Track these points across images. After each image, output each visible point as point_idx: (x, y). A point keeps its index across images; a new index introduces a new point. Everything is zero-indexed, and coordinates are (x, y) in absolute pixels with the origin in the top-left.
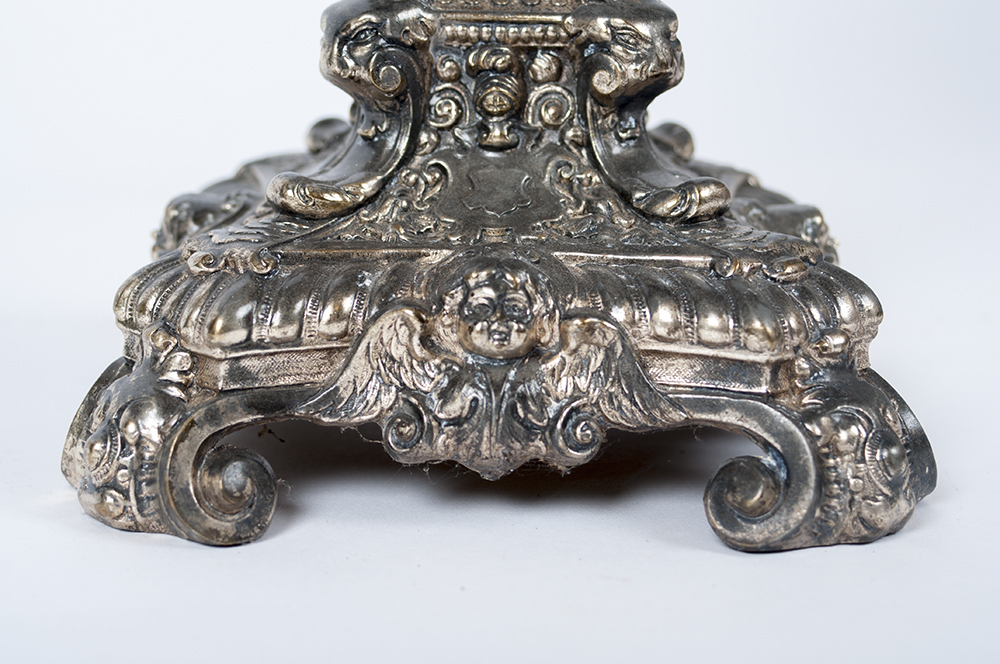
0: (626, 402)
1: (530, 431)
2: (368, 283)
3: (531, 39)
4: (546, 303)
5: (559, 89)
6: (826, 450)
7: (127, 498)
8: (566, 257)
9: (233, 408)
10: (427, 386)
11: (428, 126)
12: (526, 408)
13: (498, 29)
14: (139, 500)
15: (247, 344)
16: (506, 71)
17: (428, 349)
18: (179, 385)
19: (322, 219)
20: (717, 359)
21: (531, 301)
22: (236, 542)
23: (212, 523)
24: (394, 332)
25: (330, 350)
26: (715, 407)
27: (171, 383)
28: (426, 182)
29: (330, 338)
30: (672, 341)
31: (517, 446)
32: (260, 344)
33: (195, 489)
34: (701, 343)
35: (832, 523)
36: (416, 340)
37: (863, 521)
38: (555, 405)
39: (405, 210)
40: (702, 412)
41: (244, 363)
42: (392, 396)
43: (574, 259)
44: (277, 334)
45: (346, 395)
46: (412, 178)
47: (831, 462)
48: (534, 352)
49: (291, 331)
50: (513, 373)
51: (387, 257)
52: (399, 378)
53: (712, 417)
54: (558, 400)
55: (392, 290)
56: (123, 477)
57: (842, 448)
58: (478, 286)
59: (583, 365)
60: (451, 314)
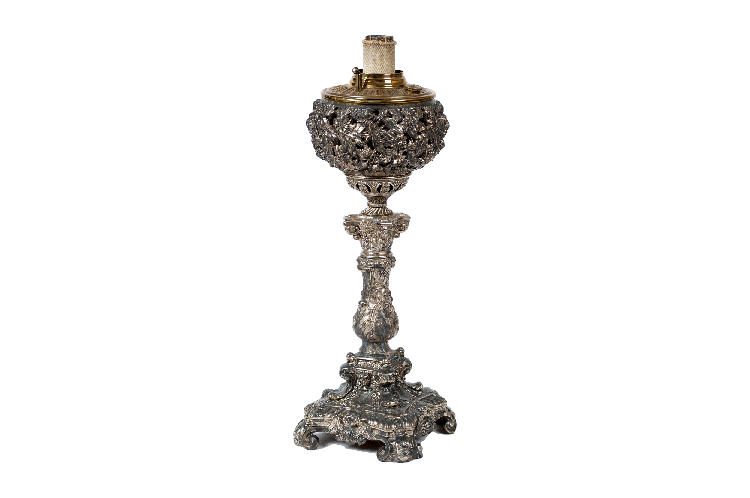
0: (368, 436)
1: (353, 439)
2: (336, 412)
3: (371, 374)
4: (358, 419)
5: (376, 382)
6: (394, 447)
7: (298, 441)
8: (367, 411)
9: (313, 429)
10: (341, 429)
11: (356, 385)
12: (353, 435)
13: (366, 371)
14: (299, 441)
15: (316, 420)
16: (367, 378)
17: (342, 424)
18: (307, 424)
19: (335, 400)
20: (381, 431)
21: (355, 418)
22: (310, 449)
23: (307, 446)
24: (337, 421)
25: (329, 422)
26: (380, 438)
27: (306, 424)
28: (353, 395)
29: (328, 420)
30: (375, 427)
31: (351, 440)
32: (318, 420)
33: (306, 441)
34: (379, 428)
35: (394, 459)
36: (339, 422)
37: (399, 459)
38: (358, 435)
39: (348, 400)
40: (378, 439)
41: (316, 422)
42: (336, 430)
43: (368, 412)
44: (320, 418)
45: (330, 429)
46: (351, 394)
47: (394, 449)
48: (356, 426)
49: (322, 418)
50: (352, 429)
51: (341, 408)
52: (337, 428)
53: (379, 440)
54: (359, 434)
55: (338, 414)
56: (297, 437)
57: (397, 447)
58: (348, 415)
59: (364, 429)
60: (344, 419)
